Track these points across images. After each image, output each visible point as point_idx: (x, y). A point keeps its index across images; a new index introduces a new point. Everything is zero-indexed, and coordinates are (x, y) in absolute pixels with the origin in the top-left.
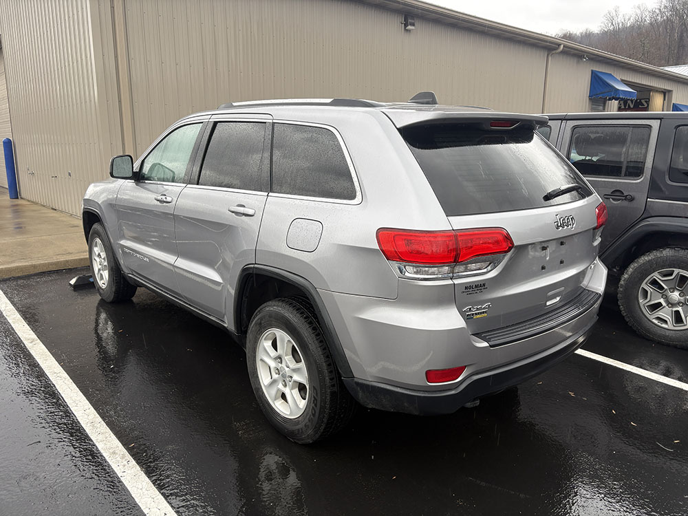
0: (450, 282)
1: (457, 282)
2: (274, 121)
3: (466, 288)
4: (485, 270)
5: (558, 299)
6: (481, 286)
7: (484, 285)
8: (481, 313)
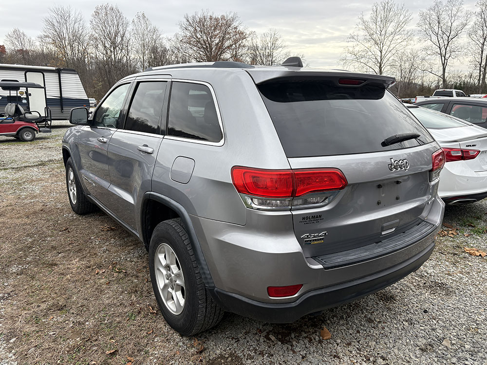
0: (289, 213)
1: (294, 213)
2: (173, 80)
3: (303, 218)
4: (322, 204)
5: (394, 229)
6: (317, 217)
7: (320, 216)
8: (318, 240)
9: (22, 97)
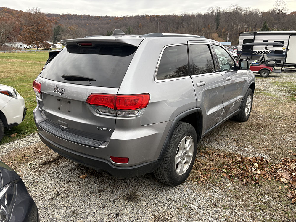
9: (283, 51)
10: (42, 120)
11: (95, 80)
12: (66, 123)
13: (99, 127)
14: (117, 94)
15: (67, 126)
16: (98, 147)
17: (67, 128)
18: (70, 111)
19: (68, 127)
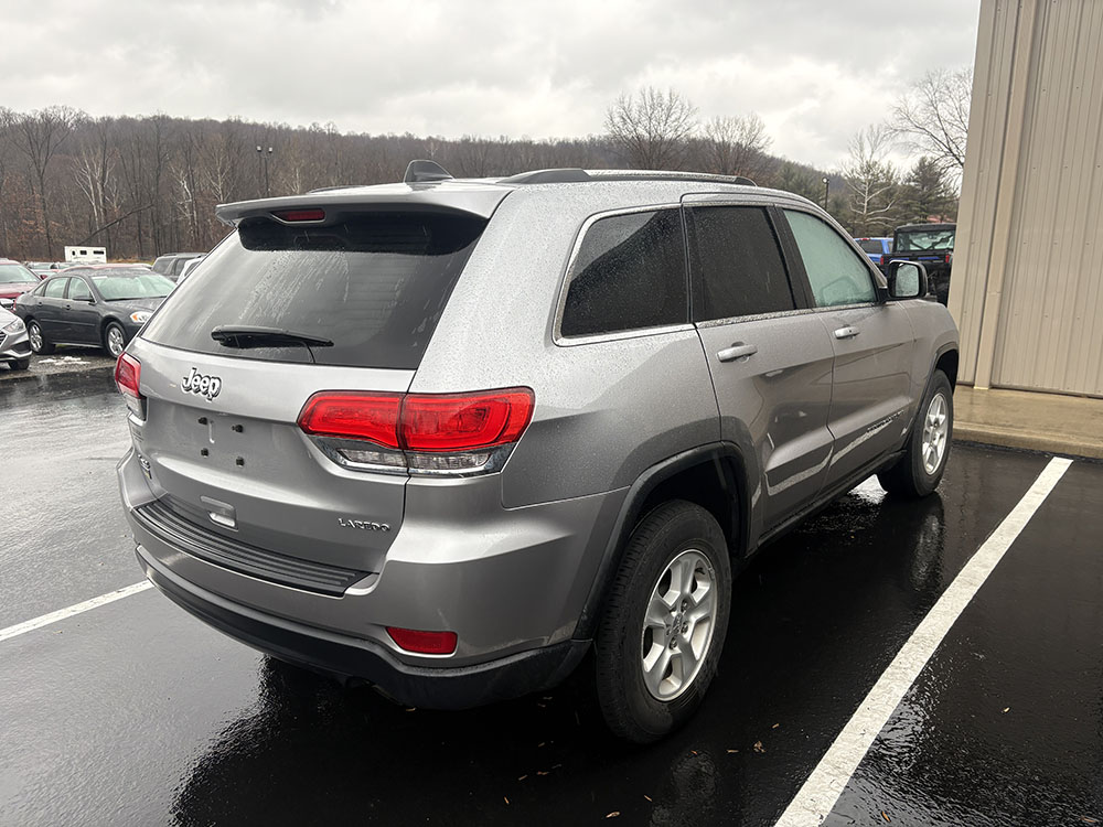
10: (150, 497)
11: (331, 344)
12: (230, 507)
13: (346, 517)
14: (407, 392)
15: (232, 516)
16: (341, 595)
17: (232, 524)
18: (241, 462)
19: (235, 520)
